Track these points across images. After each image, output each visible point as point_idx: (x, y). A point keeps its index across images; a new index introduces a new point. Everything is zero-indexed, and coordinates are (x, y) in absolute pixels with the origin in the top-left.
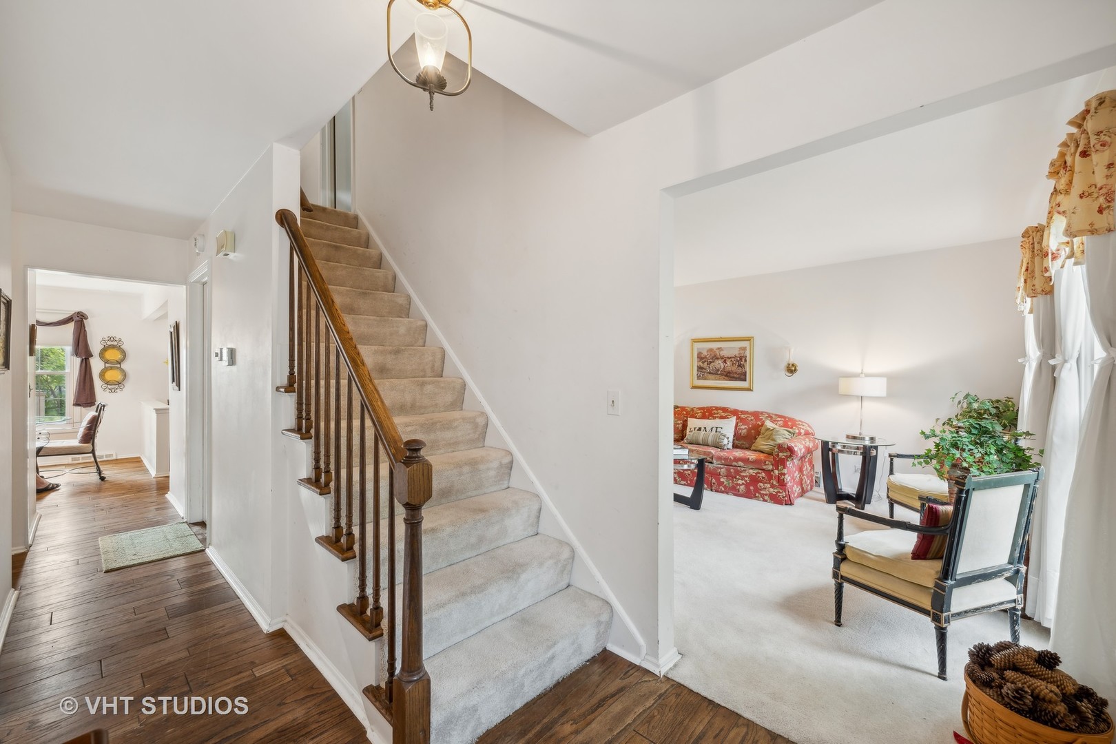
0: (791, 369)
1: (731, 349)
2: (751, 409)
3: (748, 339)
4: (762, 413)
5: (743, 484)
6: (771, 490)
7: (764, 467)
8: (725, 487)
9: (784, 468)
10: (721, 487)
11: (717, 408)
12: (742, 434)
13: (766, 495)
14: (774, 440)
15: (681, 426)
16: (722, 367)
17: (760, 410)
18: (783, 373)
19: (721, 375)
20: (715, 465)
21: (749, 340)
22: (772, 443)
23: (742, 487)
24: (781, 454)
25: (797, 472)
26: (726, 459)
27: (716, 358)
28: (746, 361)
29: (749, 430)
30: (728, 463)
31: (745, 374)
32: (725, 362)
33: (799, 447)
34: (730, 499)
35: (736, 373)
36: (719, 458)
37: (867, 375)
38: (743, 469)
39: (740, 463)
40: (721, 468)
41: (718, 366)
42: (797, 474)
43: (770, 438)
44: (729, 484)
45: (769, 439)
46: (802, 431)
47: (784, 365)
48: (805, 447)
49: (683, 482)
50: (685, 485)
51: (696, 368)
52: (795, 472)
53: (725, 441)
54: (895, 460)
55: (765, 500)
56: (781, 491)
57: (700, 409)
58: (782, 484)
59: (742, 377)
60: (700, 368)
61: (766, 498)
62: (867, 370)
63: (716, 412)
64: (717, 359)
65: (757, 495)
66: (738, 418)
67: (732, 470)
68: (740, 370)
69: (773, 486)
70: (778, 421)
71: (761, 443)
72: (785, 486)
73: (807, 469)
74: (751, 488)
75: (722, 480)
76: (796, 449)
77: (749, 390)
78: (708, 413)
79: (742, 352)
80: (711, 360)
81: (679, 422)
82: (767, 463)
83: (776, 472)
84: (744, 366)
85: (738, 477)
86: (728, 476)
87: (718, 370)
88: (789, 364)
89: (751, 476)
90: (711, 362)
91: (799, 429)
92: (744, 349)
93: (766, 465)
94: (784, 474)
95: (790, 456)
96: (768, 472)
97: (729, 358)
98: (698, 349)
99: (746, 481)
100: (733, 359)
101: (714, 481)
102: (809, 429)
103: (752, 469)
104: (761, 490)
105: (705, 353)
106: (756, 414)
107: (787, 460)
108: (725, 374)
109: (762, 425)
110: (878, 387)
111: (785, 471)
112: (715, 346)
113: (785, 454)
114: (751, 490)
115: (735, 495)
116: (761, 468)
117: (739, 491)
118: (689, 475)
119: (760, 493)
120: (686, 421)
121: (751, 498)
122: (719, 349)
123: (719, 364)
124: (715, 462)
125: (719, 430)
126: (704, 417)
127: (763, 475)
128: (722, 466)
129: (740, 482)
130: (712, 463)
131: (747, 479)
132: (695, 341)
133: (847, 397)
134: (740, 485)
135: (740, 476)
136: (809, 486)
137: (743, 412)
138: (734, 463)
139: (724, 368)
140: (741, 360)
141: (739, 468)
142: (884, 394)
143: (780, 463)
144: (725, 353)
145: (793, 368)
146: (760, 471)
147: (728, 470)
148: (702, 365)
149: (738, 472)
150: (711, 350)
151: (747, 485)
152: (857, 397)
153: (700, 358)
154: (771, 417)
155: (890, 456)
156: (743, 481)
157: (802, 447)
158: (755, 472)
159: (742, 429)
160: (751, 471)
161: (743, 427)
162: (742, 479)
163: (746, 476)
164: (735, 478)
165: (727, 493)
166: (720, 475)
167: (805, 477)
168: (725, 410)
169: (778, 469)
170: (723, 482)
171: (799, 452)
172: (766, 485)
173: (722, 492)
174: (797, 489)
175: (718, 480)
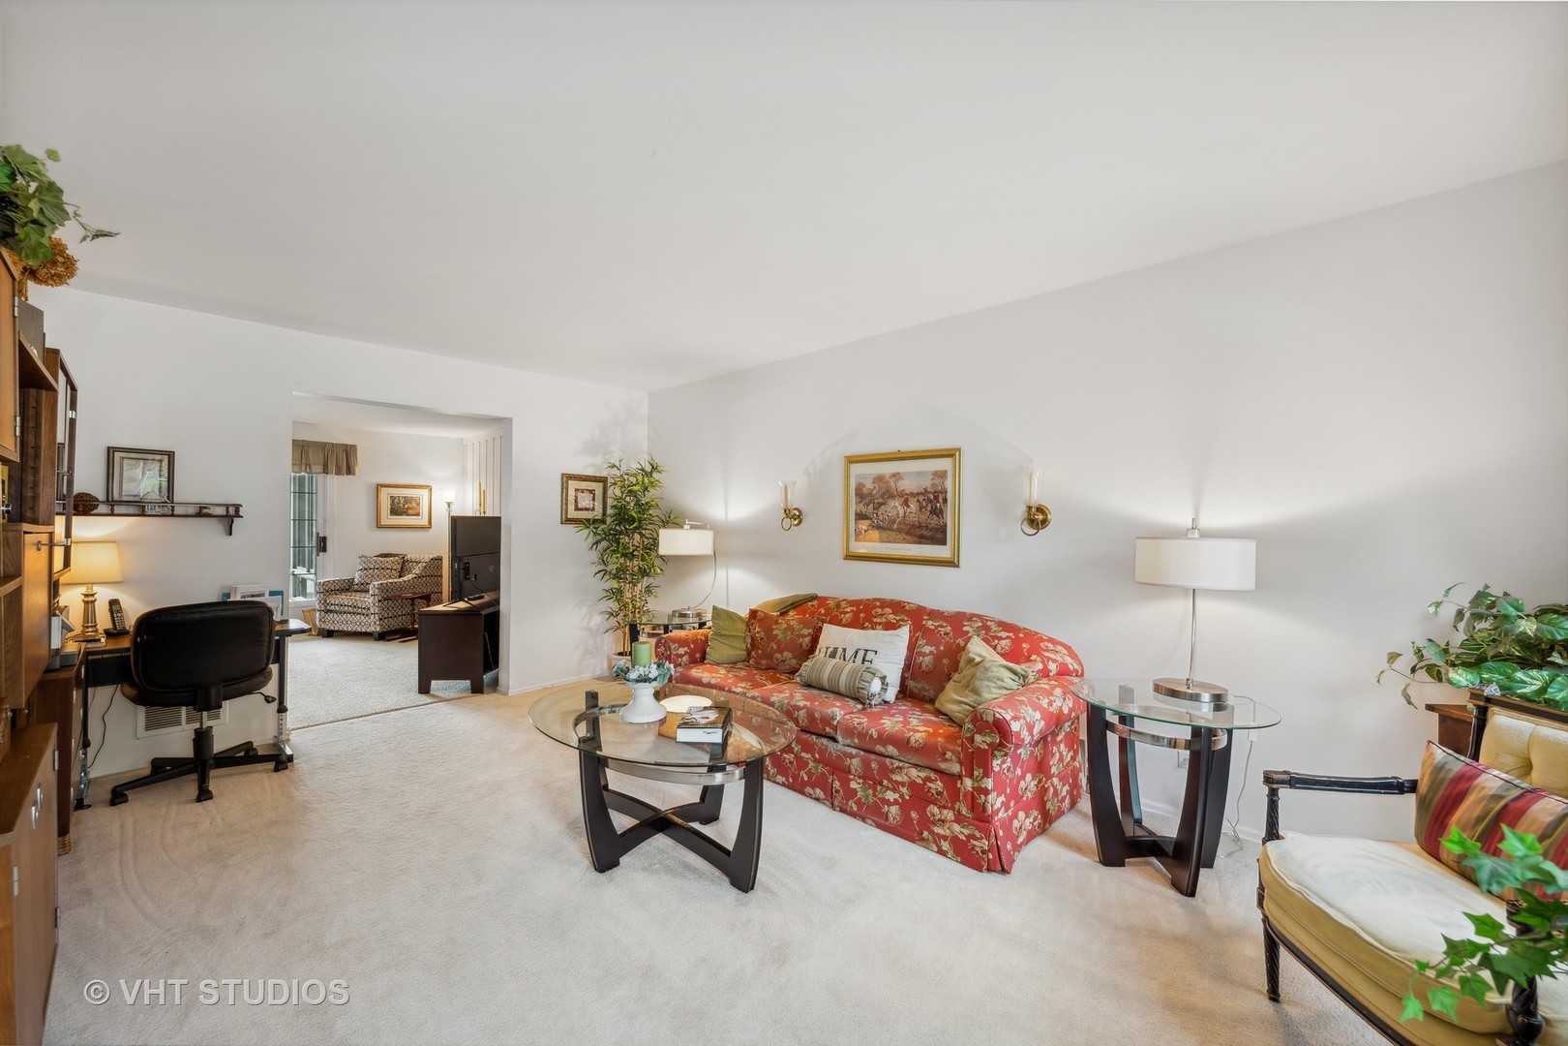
0: (1037, 518)
1: (914, 476)
2: (949, 606)
3: (950, 454)
4: (971, 617)
5: (896, 802)
6: (957, 828)
7: (943, 766)
8: (859, 803)
9: (986, 775)
10: (851, 803)
11: (885, 603)
12: (924, 666)
13: (945, 838)
14: (976, 692)
15: (807, 640)
16: (901, 513)
17: (969, 610)
18: (1018, 527)
19: (899, 530)
20: (840, 747)
21: (952, 456)
22: (970, 699)
23: (894, 809)
24: (978, 738)
25: (1029, 776)
26: (862, 735)
27: (889, 495)
28: (945, 500)
29: (938, 657)
30: (869, 746)
31: (943, 530)
32: (906, 503)
33: (1026, 721)
34: (868, 834)
35: (927, 527)
36: (850, 732)
37: (1207, 535)
38: (897, 764)
39: (891, 750)
40: (852, 757)
41: (892, 514)
42: (1029, 784)
43: (970, 687)
44: (867, 797)
45: (967, 686)
46: (1053, 667)
47: (1020, 511)
48: (1047, 716)
49: (780, 779)
50: (783, 785)
51: (852, 517)
52: (1023, 777)
53: (876, 686)
54: (1284, 793)
55: (941, 852)
56: (978, 835)
57: (852, 603)
58: (981, 817)
59: (938, 536)
60: (860, 516)
61: (945, 845)
62: (1207, 522)
63: (879, 611)
64: (892, 497)
65: (926, 834)
66: (918, 628)
67: (874, 765)
68: (934, 521)
69: (959, 819)
70: (1001, 638)
71: (953, 699)
72: (989, 822)
73: (1061, 759)
74: (914, 815)
75: (853, 785)
76: (1015, 726)
77: (952, 563)
78: (865, 614)
79: (938, 481)
80: (881, 501)
81: (806, 632)
82: (949, 755)
83: (968, 783)
84: (941, 511)
85: (885, 782)
86: (866, 776)
87: (894, 522)
88: (1030, 508)
89: (912, 785)
90: (880, 504)
91: (1045, 661)
92: (941, 475)
93: (946, 760)
94: (986, 792)
95: (1001, 744)
96: (951, 779)
97: (912, 495)
98: (856, 476)
99: (902, 796)
100: (921, 498)
101: (837, 784)
102: (1069, 660)
103: (916, 766)
104: (933, 823)
105: (869, 485)
106: (957, 620)
107: (994, 756)
108: (906, 528)
109: (963, 649)
110: (1233, 565)
111: (989, 783)
112: (887, 469)
113: (988, 740)
114: (911, 819)
115: (879, 826)
116: (934, 766)
117: (887, 819)
118: (791, 763)
119: (931, 832)
120: (820, 630)
121: (913, 841)
122: (896, 476)
123: (895, 508)
124: (840, 738)
125: (869, 656)
126: (855, 624)
127: (938, 785)
128: (854, 751)
129: (891, 796)
130: (834, 740)
131: (904, 790)
132: (852, 460)
133: (1158, 588)
134: (889, 803)
135: (890, 780)
136: (1067, 801)
137: (934, 614)
138: (879, 748)
139: (904, 516)
140: (936, 498)
141: (888, 760)
142: (1251, 585)
143: (977, 761)
144: (907, 485)
145: (1040, 517)
146: (933, 776)
147: (866, 763)
148: (864, 510)
149: (886, 771)
150: (879, 479)
151: (905, 806)
152: (1185, 590)
153: (860, 494)
154: (987, 628)
155: (1268, 779)
156: (897, 796)
157: (1038, 715)
158: (923, 774)
159: (924, 655)
160: (914, 772)
161: (927, 649)
162: (894, 790)
163: (903, 784)
164: (881, 784)
165: (864, 820)
166: (849, 772)
167: (1055, 780)
168: (897, 607)
169: (971, 776)
170: (855, 792)
171: (1025, 734)
172: (945, 812)
173: (853, 815)
174: (1026, 821)
175: (845, 783)
